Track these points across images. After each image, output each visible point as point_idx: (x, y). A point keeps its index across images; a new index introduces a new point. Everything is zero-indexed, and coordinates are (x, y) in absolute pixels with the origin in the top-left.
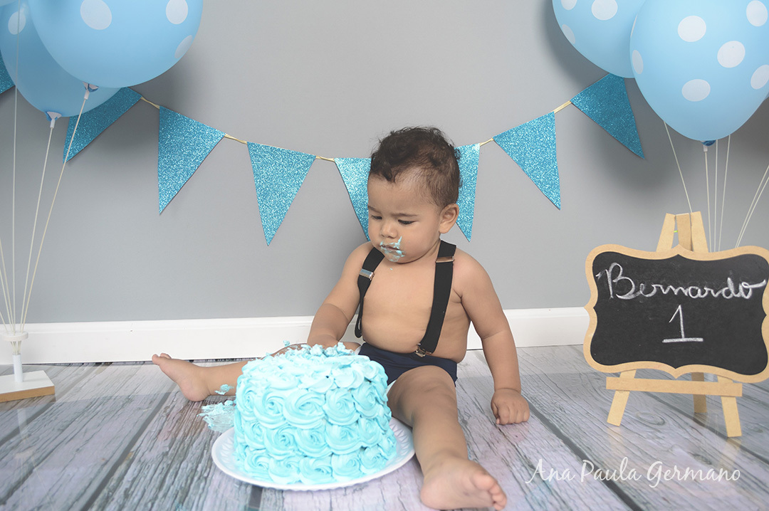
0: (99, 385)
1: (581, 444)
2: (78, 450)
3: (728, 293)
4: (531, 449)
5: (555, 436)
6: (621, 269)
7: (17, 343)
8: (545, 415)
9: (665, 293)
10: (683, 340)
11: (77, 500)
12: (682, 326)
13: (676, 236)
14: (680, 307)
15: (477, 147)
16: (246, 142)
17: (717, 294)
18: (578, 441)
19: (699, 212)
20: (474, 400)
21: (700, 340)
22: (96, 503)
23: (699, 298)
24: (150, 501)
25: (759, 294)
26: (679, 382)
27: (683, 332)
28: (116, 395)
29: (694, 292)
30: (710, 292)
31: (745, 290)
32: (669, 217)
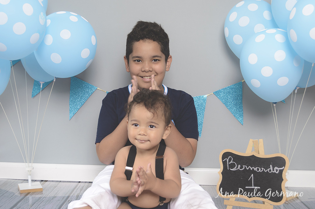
6: (232, 159)
9: (247, 169)
10: (253, 187)
12: (253, 182)
13: (253, 147)
14: (252, 174)
15: (206, 96)
16: (106, 92)
17: (266, 171)
19: (262, 139)
21: (259, 188)
23: (259, 172)
25: (281, 171)
26: (250, 203)
27: (253, 184)
29: (258, 169)
30: (264, 170)
31: (276, 170)
32: (251, 141)
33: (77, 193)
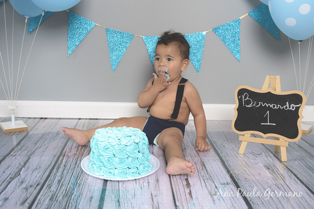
0: (44, 127)
2: (44, 151)
4: (206, 160)
5: (217, 156)
6: (248, 95)
7: (13, 110)
8: (216, 148)
9: (263, 106)
10: (268, 124)
12: (268, 119)
13: (270, 84)
14: (268, 111)
15: (204, 33)
16: (105, 28)
17: (282, 108)
18: (225, 158)
19: (279, 76)
20: (191, 141)
21: (275, 124)
23: (275, 109)
24: (73, 168)
25: (297, 109)
27: (268, 121)
29: (274, 106)
30: (280, 107)
31: (293, 107)
32: (268, 77)
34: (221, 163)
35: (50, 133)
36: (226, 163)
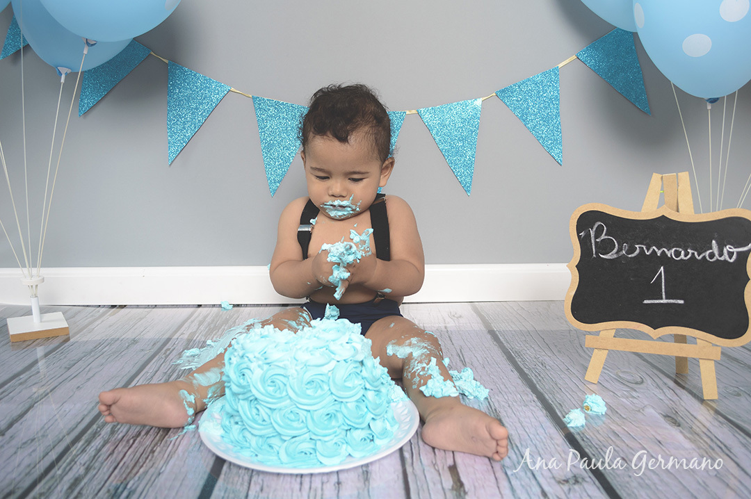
0: (110, 326)
1: (553, 400)
2: (79, 387)
3: (712, 255)
4: (503, 404)
5: (529, 390)
6: (605, 228)
7: (34, 287)
8: (525, 369)
9: (648, 254)
10: (664, 301)
11: (68, 434)
12: (663, 287)
13: (662, 196)
14: (662, 268)
15: (479, 102)
16: (251, 96)
17: (701, 256)
18: (551, 397)
19: (687, 172)
20: (459, 353)
21: (681, 302)
22: (83, 438)
23: (681, 259)
24: (133, 437)
25: (743, 257)
26: (657, 342)
27: (664, 294)
28: (123, 337)
29: (677, 254)
30: (693, 254)
31: (729, 253)
32: (656, 178)
33: (190, 331)
34: (544, 411)
35: (116, 341)
36: (557, 411)
